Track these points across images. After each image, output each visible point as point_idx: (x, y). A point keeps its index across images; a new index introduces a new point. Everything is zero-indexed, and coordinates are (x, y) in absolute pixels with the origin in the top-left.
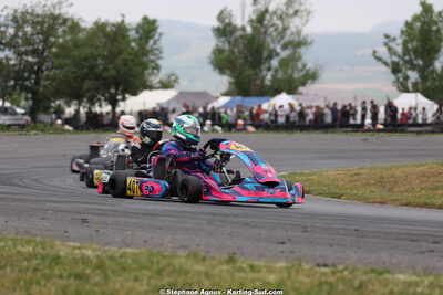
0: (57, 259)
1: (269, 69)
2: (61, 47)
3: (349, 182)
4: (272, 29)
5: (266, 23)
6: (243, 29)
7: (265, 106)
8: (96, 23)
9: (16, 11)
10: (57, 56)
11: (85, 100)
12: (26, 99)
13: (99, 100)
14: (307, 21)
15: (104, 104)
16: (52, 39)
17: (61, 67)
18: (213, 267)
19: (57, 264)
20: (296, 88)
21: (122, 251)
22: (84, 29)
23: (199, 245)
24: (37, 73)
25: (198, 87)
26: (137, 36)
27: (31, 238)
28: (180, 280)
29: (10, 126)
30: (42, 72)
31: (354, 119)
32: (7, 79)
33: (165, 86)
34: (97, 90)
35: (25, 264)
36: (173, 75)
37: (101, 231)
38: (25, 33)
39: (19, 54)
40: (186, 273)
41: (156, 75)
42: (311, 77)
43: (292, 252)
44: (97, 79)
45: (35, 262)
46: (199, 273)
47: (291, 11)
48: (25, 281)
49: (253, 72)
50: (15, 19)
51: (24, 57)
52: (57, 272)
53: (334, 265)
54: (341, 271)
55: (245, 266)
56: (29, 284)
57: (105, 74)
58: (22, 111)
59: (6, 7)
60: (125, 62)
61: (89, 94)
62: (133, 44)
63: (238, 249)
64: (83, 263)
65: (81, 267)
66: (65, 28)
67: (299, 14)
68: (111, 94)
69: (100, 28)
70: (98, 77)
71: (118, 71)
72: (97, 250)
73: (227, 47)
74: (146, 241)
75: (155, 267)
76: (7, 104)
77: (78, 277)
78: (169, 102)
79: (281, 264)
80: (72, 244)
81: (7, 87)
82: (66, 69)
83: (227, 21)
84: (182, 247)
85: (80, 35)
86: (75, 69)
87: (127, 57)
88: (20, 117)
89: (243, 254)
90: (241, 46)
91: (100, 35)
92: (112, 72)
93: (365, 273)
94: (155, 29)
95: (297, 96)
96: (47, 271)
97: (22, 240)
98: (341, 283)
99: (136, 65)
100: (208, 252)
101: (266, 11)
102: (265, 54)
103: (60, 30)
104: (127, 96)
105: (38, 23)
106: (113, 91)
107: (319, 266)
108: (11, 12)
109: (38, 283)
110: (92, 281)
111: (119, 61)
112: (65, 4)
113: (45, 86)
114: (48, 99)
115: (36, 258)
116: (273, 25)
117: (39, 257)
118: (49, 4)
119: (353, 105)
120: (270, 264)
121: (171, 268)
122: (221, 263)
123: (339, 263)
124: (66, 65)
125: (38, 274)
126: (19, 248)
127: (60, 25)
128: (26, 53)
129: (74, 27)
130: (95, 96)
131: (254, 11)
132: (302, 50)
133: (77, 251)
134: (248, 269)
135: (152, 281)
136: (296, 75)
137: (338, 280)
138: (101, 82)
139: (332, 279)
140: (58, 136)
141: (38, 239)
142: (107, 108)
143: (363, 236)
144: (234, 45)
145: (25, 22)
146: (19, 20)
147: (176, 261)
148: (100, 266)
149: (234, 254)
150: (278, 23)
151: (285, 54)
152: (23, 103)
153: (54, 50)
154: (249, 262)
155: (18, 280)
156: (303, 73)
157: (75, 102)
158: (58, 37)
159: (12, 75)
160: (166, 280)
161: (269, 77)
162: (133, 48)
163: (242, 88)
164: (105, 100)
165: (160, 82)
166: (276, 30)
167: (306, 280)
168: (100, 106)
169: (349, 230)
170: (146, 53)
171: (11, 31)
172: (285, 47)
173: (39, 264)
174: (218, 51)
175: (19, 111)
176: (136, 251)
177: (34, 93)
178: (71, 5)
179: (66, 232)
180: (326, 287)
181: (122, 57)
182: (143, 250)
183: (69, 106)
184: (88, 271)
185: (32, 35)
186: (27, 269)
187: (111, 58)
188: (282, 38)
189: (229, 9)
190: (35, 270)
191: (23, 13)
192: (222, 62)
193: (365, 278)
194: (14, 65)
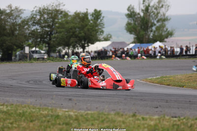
0: (58, 117)
1: (151, 31)
2: (60, 23)
3: (187, 80)
4: (152, 14)
5: (149, 11)
6: (139, 14)
7: (150, 48)
8: (75, 13)
9: (40, 8)
10: (58, 28)
11: (71, 46)
12: (46, 47)
13: (77, 46)
14: (168, 10)
15: (79, 48)
16: (56, 20)
17: (60, 32)
18: (126, 119)
19: (58, 119)
20: (164, 39)
21: (86, 112)
22: (70, 16)
23: (120, 109)
24: (50, 35)
25: (121, 40)
26: (93, 18)
27: (46, 107)
28: (112, 125)
29: (38, 58)
30: (52, 35)
31: (190, 52)
32: (37, 38)
33: (106, 39)
34: (76, 42)
35: (44, 119)
36: (109, 34)
37: (77, 103)
38: (44, 18)
39: (42, 27)
40: (114, 121)
41: (102, 35)
42: (170, 34)
43: (161, 112)
44: (76, 37)
45: (48, 118)
46: (120, 121)
47: (161, 5)
48: (44, 126)
49: (145, 32)
50: (40, 12)
51: (44, 28)
52: (58, 122)
53: (179, 117)
54: (183, 120)
55: (140, 118)
56: (46, 127)
57: (80, 35)
58: (44, 52)
59: (36, 7)
60: (88, 30)
61: (73, 44)
62: (91, 22)
63: (137, 110)
64: (70, 118)
65: (68, 120)
66: (62, 15)
67: (164, 7)
68: (82, 44)
69: (77, 15)
70: (76, 36)
71: (85, 34)
72: (76, 112)
73: (132, 22)
74: (97, 108)
75: (101, 119)
76: (37, 49)
77: (67, 124)
78: (108, 47)
79: (156, 117)
80: (64, 110)
81: (37, 42)
82: (62, 33)
83: (132, 10)
84: (113, 110)
85: (68, 18)
86: (66, 33)
87: (89, 27)
88: (43, 54)
89: (139, 113)
90: (139, 22)
91: (77, 18)
92: (83, 34)
93: (193, 120)
94: (101, 15)
95: (164, 43)
96: (53, 122)
97: (43, 108)
98: (182, 125)
99: (93, 31)
100: (124, 112)
101: (149, 6)
102: (150, 25)
103: (60, 16)
104: (90, 44)
105: (50, 13)
106: (83, 42)
107: (173, 117)
108: (38, 9)
109: (50, 127)
110: (73, 126)
111: (85, 29)
112: (62, 5)
113: (53, 41)
114: (55, 47)
115: (49, 116)
116: (153, 12)
117: (50, 116)
118: (54, 5)
119: (189, 46)
120: (151, 117)
121: (108, 120)
122: (129, 117)
123: (182, 116)
124: (63, 31)
125: (50, 123)
126: (41, 112)
127: (60, 14)
128: (45, 27)
129: (66, 15)
130: (75, 45)
131: (144, 6)
132: (166, 23)
133: (67, 113)
134: (142, 119)
135: (99, 126)
136: (163, 34)
137: (181, 123)
138: (78, 38)
139: (178, 123)
140: (59, 63)
141: (50, 108)
142: (81, 50)
143: (192, 104)
144: (136, 21)
145: (44, 13)
146: (42, 12)
147: (110, 117)
148: (77, 119)
149: (135, 113)
150: (155, 11)
151: (158, 24)
152: (44, 48)
153: (57, 25)
154: (142, 116)
155: (41, 126)
156: (166, 33)
157: (67, 47)
158: (58, 19)
159: (39, 36)
160: (106, 125)
161: (151, 35)
162: (91, 24)
163: (139, 40)
164: (80, 46)
165: (103, 38)
166: (154, 14)
167: (167, 124)
168: (78, 49)
169: (186, 101)
170: (97, 26)
171: (38, 17)
172: (158, 21)
173: (50, 119)
174: (128, 24)
175: (42, 52)
176: (93, 112)
177: (49, 44)
178: (64, 5)
179: (62, 104)
180: (176, 127)
181: (87, 27)
182: (95, 112)
183: (64, 49)
184: (71, 121)
185: (48, 19)
186: (45, 121)
187: (82, 28)
188: (157, 17)
189: (132, 5)
190: (48, 121)
191: (43, 9)
192: (130, 29)
193: (193, 122)
194: (40, 32)
